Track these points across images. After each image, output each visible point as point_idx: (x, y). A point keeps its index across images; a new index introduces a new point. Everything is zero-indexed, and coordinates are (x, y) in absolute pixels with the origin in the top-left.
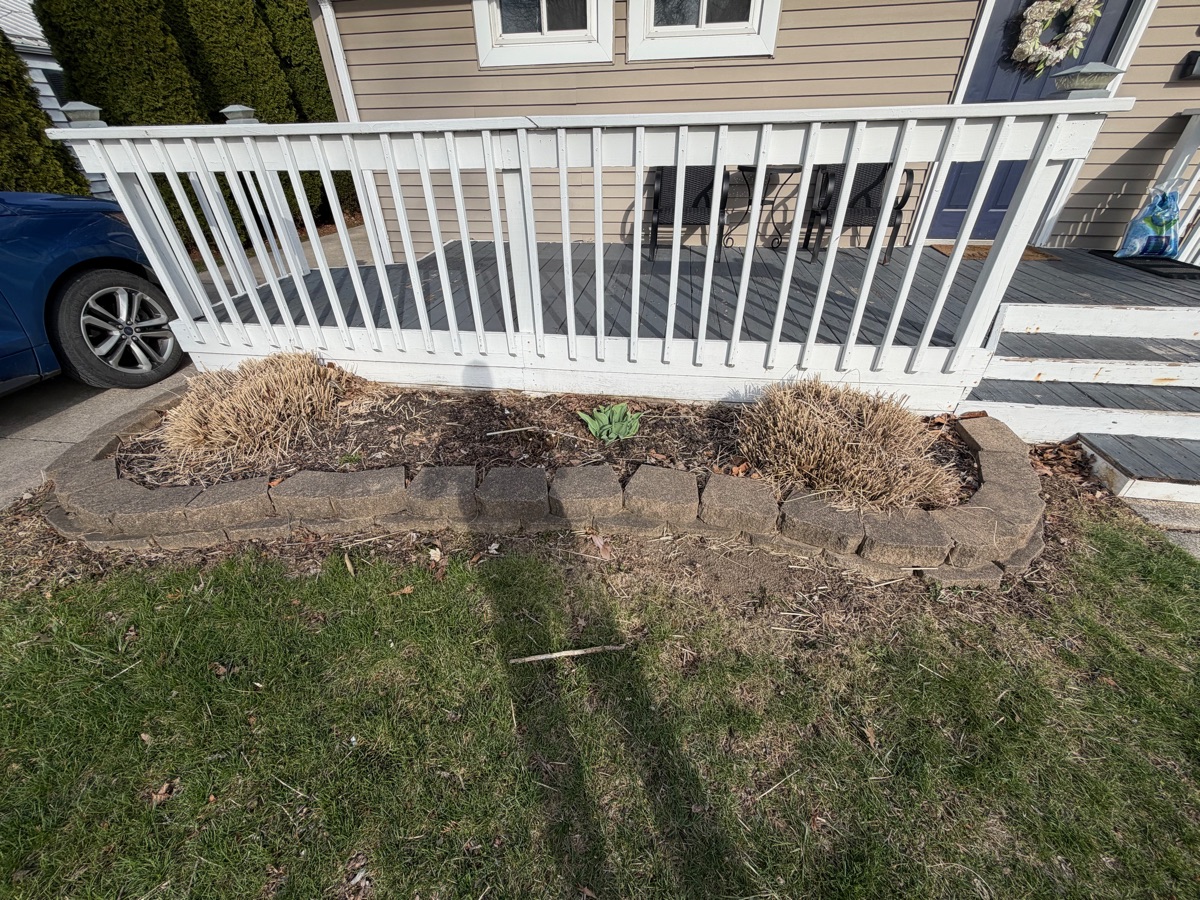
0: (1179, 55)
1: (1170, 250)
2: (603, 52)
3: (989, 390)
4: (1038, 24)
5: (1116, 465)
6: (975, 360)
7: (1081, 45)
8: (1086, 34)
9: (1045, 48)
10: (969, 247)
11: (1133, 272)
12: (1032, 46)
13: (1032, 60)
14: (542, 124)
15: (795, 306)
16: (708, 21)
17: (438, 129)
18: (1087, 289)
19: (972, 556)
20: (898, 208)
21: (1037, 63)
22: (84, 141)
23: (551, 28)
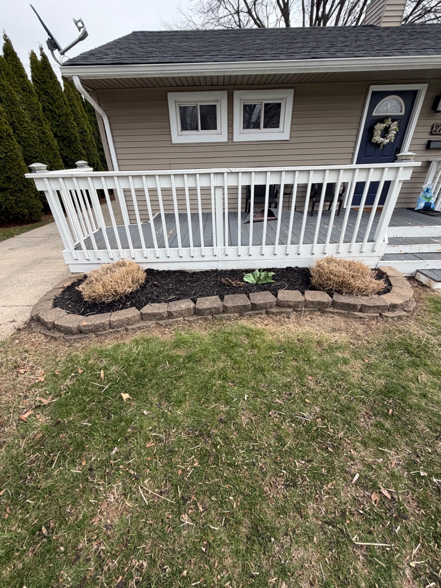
0: (425, 141)
1: (432, 207)
2: (224, 138)
3: (386, 257)
4: (379, 131)
5: (431, 278)
6: (382, 246)
7: (394, 138)
8: (395, 135)
9: (382, 139)
10: (365, 208)
11: (422, 215)
12: (377, 138)
13: (378, 142)
14: (233, 171)
15: (321, 230)
16: (264, 127)
17: (194, 173)
18: (410, 222)
19: (396, 307)
20: (340, 195)
21: (380, 144)
22: (42, 179)
23: (202, 129)
